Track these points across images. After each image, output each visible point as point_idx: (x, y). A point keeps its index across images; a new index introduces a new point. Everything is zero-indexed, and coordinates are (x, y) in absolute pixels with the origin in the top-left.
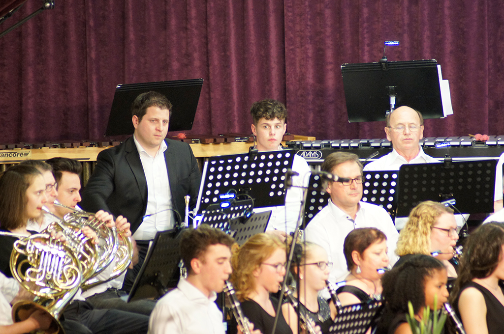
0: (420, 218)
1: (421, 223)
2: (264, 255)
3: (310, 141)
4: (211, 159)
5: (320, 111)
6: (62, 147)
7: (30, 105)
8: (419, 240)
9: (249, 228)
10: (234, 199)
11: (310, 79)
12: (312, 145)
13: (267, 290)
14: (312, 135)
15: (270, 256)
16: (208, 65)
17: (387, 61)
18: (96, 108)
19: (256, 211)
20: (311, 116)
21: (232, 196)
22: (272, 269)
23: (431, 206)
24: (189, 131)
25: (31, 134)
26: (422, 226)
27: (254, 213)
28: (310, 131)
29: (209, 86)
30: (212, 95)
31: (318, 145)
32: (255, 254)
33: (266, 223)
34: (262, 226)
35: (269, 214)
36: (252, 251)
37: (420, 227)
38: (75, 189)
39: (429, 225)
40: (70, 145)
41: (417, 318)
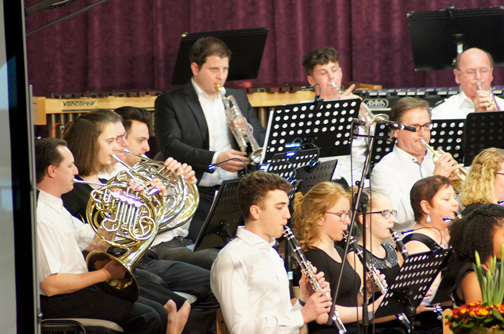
0: (483, 165)
1: (484, 169)
2: (328, 204)
3: (377, 90)
4: (277, 108)
5: (387, 60)
6: (128, 96)
7: (96, 54)
8: (482, 186)
9: (315, 177)
10: (300, 149)
11: (376, 27)
12: (378, 94)
13: (332, 239)
14: (378, 84)
15: (334, 205)
16: (273, 14)
17: (454, 9)
18: (161, 57)
19: (322, 160)
20: (377, 65)
21: (298, 145)
22: (336, 217)
23: (494, 152)
24: (254, 80)
25: (97, 83)
26: (485, 172)
27: (320, 162)
28: (376, 80)
29: (274, 34)
30: (278, 43)
31: (384, 94)
32: (319, 203)
33: (331, 171)
34: (328, 175)
35: (334, 163)
36: (316, 200)
37: (483, 173)
38: (145, 138)
39: (492, 171)
40: (135, 94)
41: (485, 267)
